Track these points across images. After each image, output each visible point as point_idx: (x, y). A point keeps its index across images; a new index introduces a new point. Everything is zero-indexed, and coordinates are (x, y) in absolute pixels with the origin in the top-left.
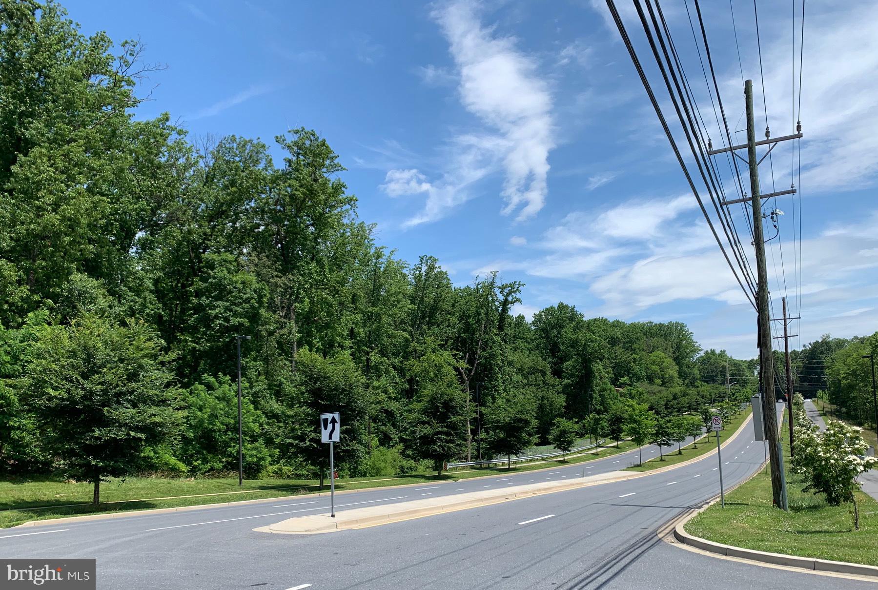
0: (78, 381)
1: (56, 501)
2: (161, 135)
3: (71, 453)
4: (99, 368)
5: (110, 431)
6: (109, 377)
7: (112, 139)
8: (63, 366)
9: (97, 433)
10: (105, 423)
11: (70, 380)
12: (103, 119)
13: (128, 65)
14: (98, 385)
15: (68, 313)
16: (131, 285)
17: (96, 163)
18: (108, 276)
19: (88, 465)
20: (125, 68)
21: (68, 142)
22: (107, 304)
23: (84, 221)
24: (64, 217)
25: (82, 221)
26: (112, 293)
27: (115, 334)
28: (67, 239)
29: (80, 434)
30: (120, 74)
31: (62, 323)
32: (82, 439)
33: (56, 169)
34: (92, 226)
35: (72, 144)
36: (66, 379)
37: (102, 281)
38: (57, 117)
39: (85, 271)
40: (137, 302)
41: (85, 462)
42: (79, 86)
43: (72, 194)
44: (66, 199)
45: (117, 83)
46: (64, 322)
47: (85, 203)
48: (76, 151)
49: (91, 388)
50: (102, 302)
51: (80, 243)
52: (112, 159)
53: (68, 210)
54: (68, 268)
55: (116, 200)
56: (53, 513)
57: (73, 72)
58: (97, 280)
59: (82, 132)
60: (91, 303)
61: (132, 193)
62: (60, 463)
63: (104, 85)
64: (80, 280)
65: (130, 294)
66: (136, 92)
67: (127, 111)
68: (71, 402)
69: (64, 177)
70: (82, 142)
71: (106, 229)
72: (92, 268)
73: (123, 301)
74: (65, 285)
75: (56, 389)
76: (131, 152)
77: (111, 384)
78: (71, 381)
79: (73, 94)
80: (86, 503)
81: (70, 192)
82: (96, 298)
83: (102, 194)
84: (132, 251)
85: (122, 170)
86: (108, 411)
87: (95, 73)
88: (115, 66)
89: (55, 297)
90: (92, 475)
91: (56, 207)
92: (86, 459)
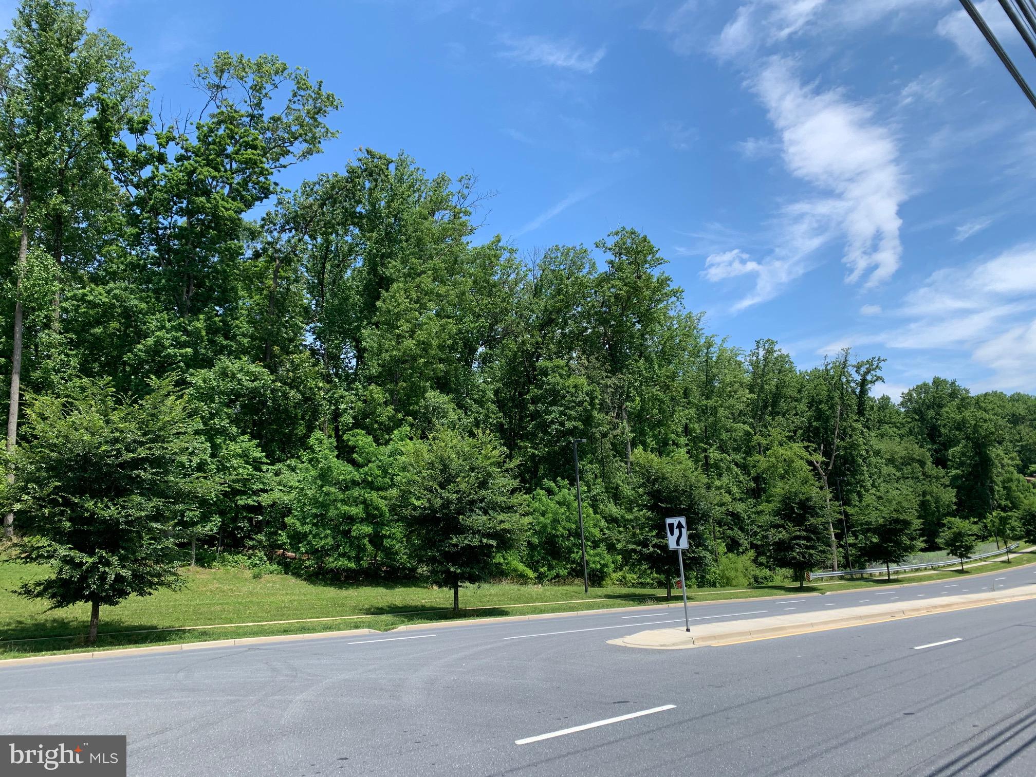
0: (437, 490)
1: (423, 606)
2: (495, 256)
3: (433, 560)
4: (453, 477)
5: (465, 538)
6: (463, 486)
7: (454, 266)
8: (424, 478)
9: (454, 540)
10: (460, 530)
11: (430, 490)
12: (446, 250)
13: (465, 198)
14: (454, 493)
15: (425, 428)
16: (475, 397)
17: (442, 290)
18: (457, 391)
19: (448, 572)
20: (462, 200)
21: (419, 275)
22: (456, 417)
23: (435, 343)
24: (419, 341)
25: (434, 343)
26: (460, 406)
27: (466, 444)
28: (422, 361)
29: (440, 541)
30: (458, 207)
31: (422, 438)
32: (442, 546)
33: (411, 300)
34: (441, 347)
35: (423, 276)
36: (427, 489)
37: (452, 396)
38: (410, 254)
39: (437, 388)
40: (481, 413)
41: (444, 568)
42: (426, 224)
43: (424, 320)
44: (419, 325)
45: (456, 216)
46: (423, 437)
47: (435, 327)
48: (426, 281)
49: (448, 497)
50: (453, 416)
51: (432, 364)
52: (454, 285)
53: (421, 335)
54: (424, 387)
55: (460, 320)
56: (421, 618)
57: (421, 212)
58: (447, 395)
59: (430, 264)
60: (443, 417)
61: (473, 312)
62: (423, 569)
63: (446, 219)
64: (434, 397)
65: (475, 406)
66: (471, 221)
67: (464, 239)
68: (432, 511)
69: (417, 306)
70: (430, 272)
71: (452, 348)
72: (442, 385)
73: (469, 413)
74: (422, 403)
75: (418, 499)
76: (470, 275)
77: (464, 493)
78: (432, 491)
79: (422, 231)
80: (447, 608)
81: (422, 319)
82: (447, 412)
83: (449, 317)
84: (475, 365)
85: (463, 293)
86: (463, 519)
87: (438, 210)
88: (454, 201)
89: (414, 414)
90: (451, 581)
91: (412, 332)
92: (446, 566)
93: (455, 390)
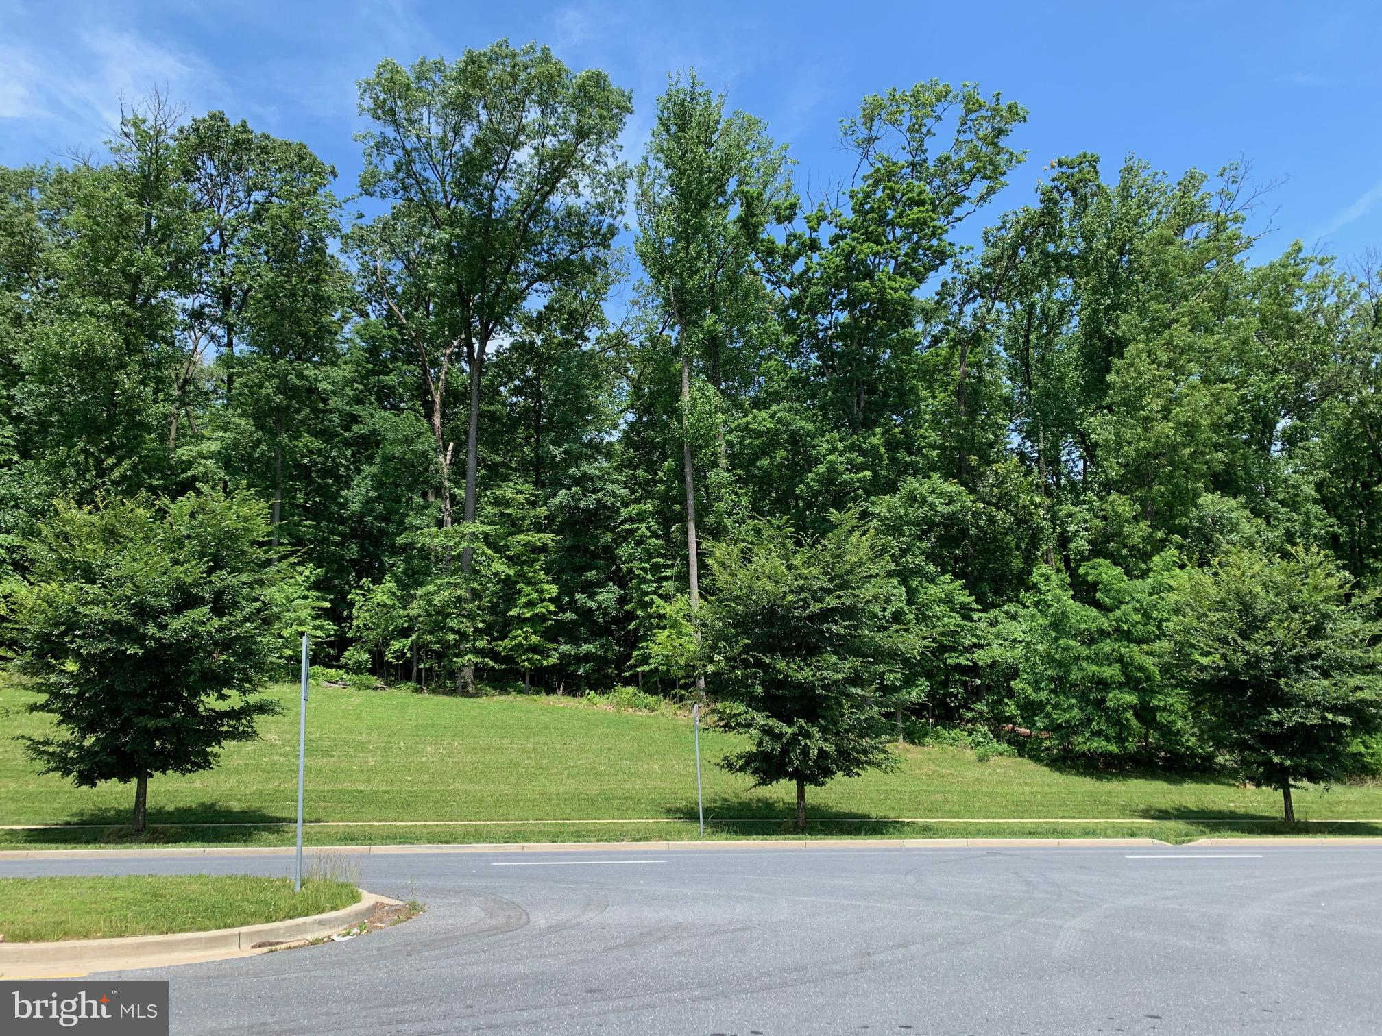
0: (1236, 642)
1: (1231, 812)
2: (1294, 275)
3: (1242, 745)
4: (1262, 622)
5: (1294, 713)
6: (1280, 634)
7: (1223, 303)
8: (1212, 623)
9: (1275, 716)
10: (1284, 701)
11: (1224, 641)
12: (1209, 282)
13: (1231, 198)
14: (1266, 644)
15: (1202, 550)
16: (1281, 497)
17: (1208, 342)
18: (1250, 491)
19: (1268, 763)
20: (1227, 203)
21: (1168, 326)
22: (1254, 530)
23: (1205, 422)
24: (1178, 423)
25: (1203, 422)
26: (1257, 512)
27: (1277, 571)
28: (1187, 451)
29: (1249, 717)
30: (1222, 214)
31: (1200, 566)
32: (1254, 725)
33: (1159, 364)
34: (1215, 428)
35: (1175, 326)
36: (1219, 640)
37: (1242, 499)
38: (1152, 298)
39: (1215, 490)
40: (1295, 521)
41: (1260, 759)
42: (1172, 250)
43: (1184, 391)
44: (1176, 399)
45: (1220, 227)
46: (1203, 563)
47: (1203, 398)
48: (1181, 334)
49: (1256, 651)
50: (1247, 529)
51: (1203, 453)
52: (1228, 331)
53: (1182, 413)
54: (1194, 489)
55: (1241, 383)
56: (1233, 830)
57: (1162, 236)
58: (1235, 498)
59: (1184, 307)
60: (1231, 531)
61: (1262, 367)
62: (1223, 758)
63: (1203, 237)
64: (1211, 502)
65: (1283, 510)
66: (1245, 231)
67: (1236, 259)
68: (1230, 672)
69: (1170, 372)
70: (1186, 320)
71: (1234, 427)
72: (1224, 483)
73: (1274, 523)
74: (1194, 513)
75: (1205, 654)
76: (1254, 311)
77: (1284, 644)
78: (1227, 643)
79: (1166, 262)
80: (1274, 818)
81: (1181, 389)
82: (1237, 524)
83: (1224, 381)
84: (1276, 449)
85: (1245, 341)
86: (1286, 684)
87: (1189, 225)
88: (1213, 206)
89: (1183, 531)
90: (1277, 777)
91: (1166, 412)
92: (1264, 754)
93: (1246, 489)
